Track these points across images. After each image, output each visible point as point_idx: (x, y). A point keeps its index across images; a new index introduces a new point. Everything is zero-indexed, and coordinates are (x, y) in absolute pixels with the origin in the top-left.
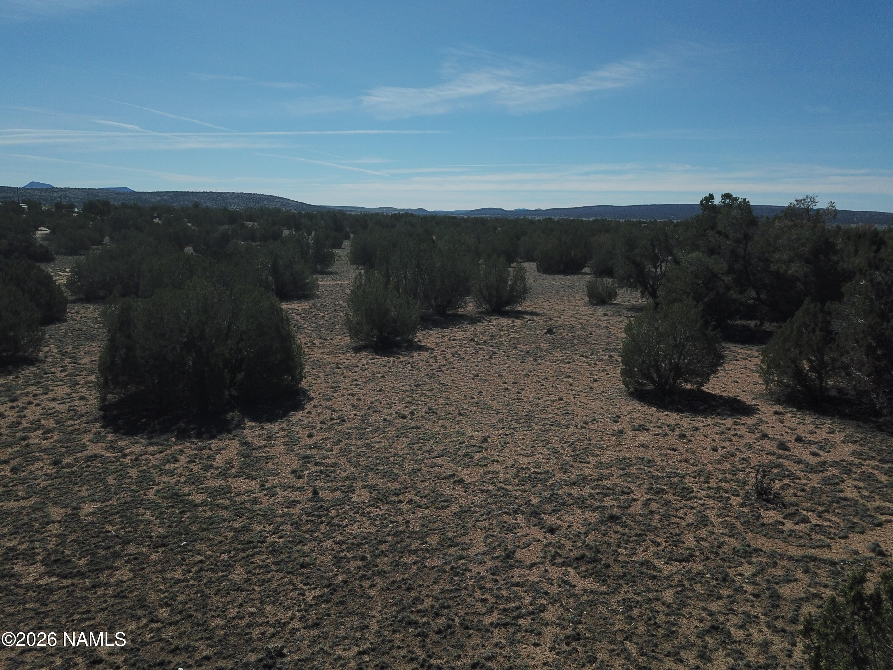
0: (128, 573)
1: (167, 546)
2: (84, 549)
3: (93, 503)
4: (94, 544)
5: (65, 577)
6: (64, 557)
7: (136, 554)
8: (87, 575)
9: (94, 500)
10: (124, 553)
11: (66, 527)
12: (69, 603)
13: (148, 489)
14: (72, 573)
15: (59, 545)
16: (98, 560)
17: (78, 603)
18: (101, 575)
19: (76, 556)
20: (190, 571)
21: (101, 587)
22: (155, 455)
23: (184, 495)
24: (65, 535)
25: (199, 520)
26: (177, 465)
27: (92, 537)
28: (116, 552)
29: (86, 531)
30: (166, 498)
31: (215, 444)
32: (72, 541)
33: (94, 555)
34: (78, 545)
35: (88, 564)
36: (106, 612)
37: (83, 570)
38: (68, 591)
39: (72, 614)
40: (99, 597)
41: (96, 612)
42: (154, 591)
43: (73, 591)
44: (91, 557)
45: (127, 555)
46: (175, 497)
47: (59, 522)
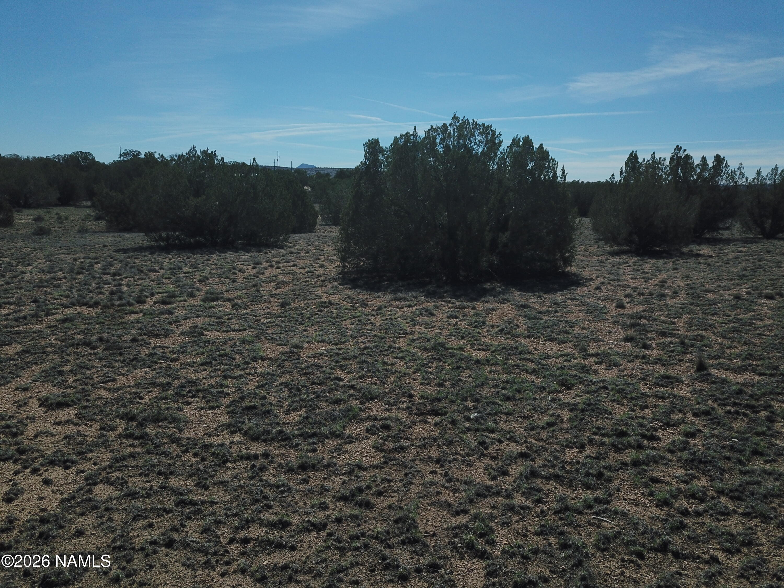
0: (373, 452)
1: (441, 415)
2: (297, 398)
3: (321, 344)
4: (314, 393)
5: (255, 439)
6: (263, 405)
7: (386, 419)
8: (296, 441)
9: (323, 341)
10: (364, 415)
11: (279, 366)
12: (250, 492)
13: (397, 338)
14: (268, 432)
15: (261, 387)
16: (318, 418)
17: (266, 498)
18: (319, 447)
19: (282, 407)
20: (505, 473)
21: (317, 470)
22: (402, 308)
23: (452, 349)
24: (273, 375)
25: (491, 383)
26: (433, 319)
27: (314, 383)
28: (350, 409)
29: (305, 374)
30: (425, 349)
31: (479, 305)
32: (281, 384)
33: (312, 409)
34: (290, 391)
35: (300, 423)
36: (323, 534)
37: (289, 431)
38: (253, 466)
39: (247, 521)
40: (310, 492)
41: (302, 531)
42: (432, 504)
43: (263, 468)
44: (306, 412)
45: (369, 418)
46: (441, 349)
47: (271, 359)
